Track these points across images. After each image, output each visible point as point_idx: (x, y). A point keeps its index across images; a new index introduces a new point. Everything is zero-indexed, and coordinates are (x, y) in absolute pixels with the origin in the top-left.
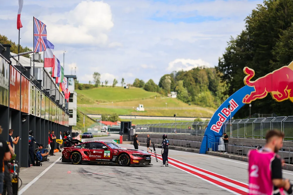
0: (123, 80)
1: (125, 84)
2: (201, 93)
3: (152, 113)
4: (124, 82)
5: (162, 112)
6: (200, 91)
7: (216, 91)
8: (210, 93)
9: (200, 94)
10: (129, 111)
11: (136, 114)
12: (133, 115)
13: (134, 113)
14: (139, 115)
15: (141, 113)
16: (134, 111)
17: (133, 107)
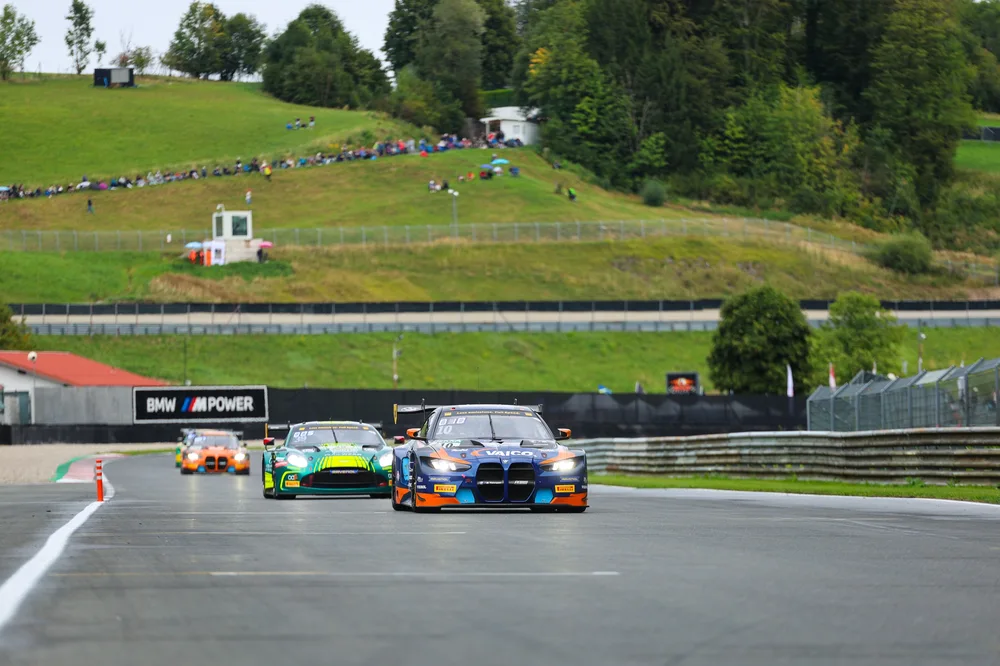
0: (80, 13)
1: (100, 47)
4: (88, 31)
5: (423, 265)
10: (129, 269)
11: (194, 294)
12: (168, 299)
13: (175, 282)
14: (218, 300)
15: (235, 284)
16: (177, 268)
17: (169, 237)
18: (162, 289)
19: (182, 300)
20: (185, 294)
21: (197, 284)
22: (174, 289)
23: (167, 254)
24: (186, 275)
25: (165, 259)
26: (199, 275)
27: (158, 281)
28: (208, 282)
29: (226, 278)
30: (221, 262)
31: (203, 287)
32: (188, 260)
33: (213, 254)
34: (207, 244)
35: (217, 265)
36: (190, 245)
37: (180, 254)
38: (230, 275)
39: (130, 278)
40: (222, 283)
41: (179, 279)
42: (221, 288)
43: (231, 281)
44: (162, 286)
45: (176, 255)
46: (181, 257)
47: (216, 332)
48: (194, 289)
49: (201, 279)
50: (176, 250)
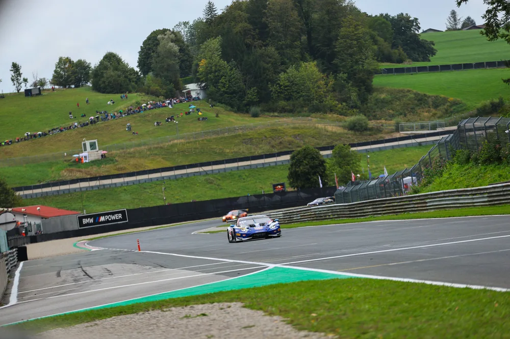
0: (16, 68)
1: (25, 80)
2: (285, 72)
3: (133, 161)
4: (20, 75)
5: (168, 152)
6: (283, 63)
7: (333, 55)
8: (317, 66)
9: (282, 76)
10: (51, 168)
11: (78, 175)
12: (69, 178)
13: (71, 171)
14: (89, 177)
15: (94, 169)
16: (70, 165)
17: (65, 154)
18: (66, 175)
19: (75, 178)
20: (75, 176)
21: (79, 171)
22: (71, 174)
23: (65, 161)
24: (74, 168)
25: (65, 162)
26: (79, 167)
27: (64, 172)
28: (83, 170)
29: (90, 167)
30: (87, 161)
31: (81, 171)
32: (75, 161)
34: (81, 155)
35: (86, 162)
38: (92, 166)
39: (52, 172)
40: (89, 169)
41: (72, 170)
42: (89, 171)
43: (93, 168)
44: (65, 174)
45: (69, 160)
46: (71, 161)
47: (91, 189)
48: (78, 173)
49: (81, 169)
50: (69, 159)
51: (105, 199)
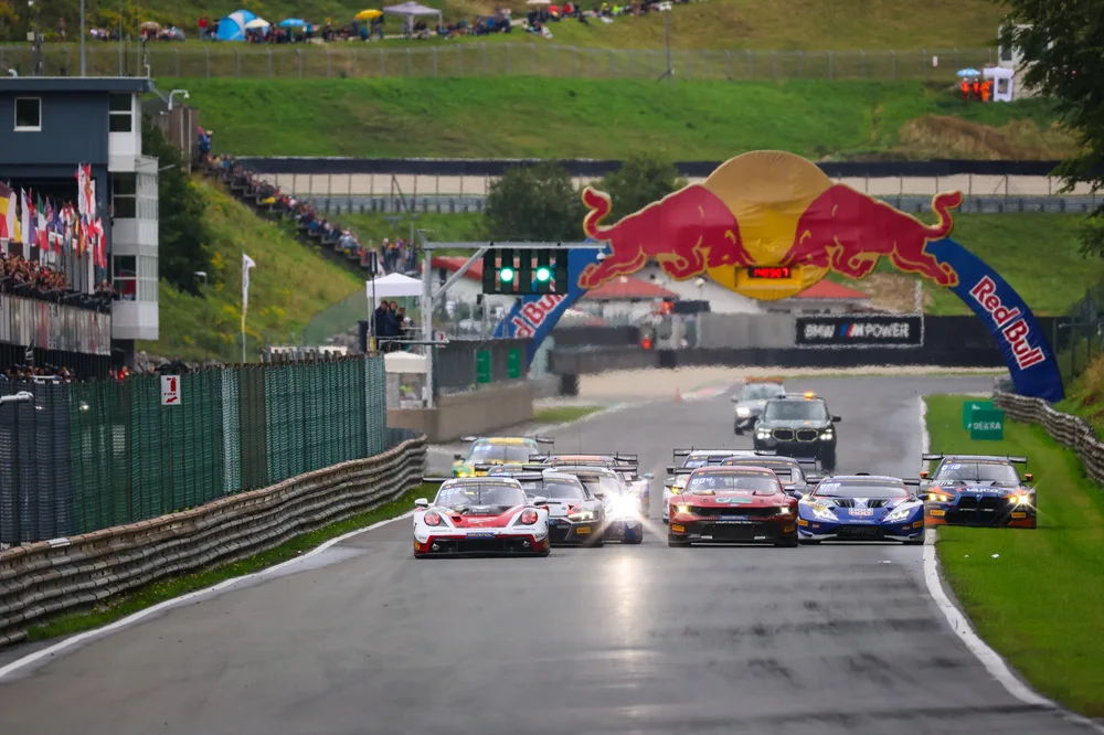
10: (874, 107)
11: (963, 147)
12: (925, 154)
13: (937, 128)
14: (995, 157)
15: (1025, 131)
16: (945, 106)
17: (935, 60)
18: (918, 139)
19: (946, 155)
20: (949, 147)
21: (967, 132)
22: (935, 140)
23: (930, 85)
24: (954, 118)
25: (927, 92)
26: (973, 117)
27: (913, 126)
28: (984, 129)
29: (1012, 123)
30: (1007, 98)
31: (976, 136)
32: (960, 94)
33: (996, 87)
34: (988, 72)
35: (1001, 102)
36: (964, 72)
37: (952, 84)
38: (1017, 117)
39: (875, 121)
40: (1004, 130)
41: (945, 125)
42: (1002, 138)
43: (1018, 127)
44: (917, 134)
45: (946, 85)
46: (952, 88)
47: (974, 210)
48: (962, 140)
49: (974, 125)
50: (946, 78)
51: (1013, 248)
